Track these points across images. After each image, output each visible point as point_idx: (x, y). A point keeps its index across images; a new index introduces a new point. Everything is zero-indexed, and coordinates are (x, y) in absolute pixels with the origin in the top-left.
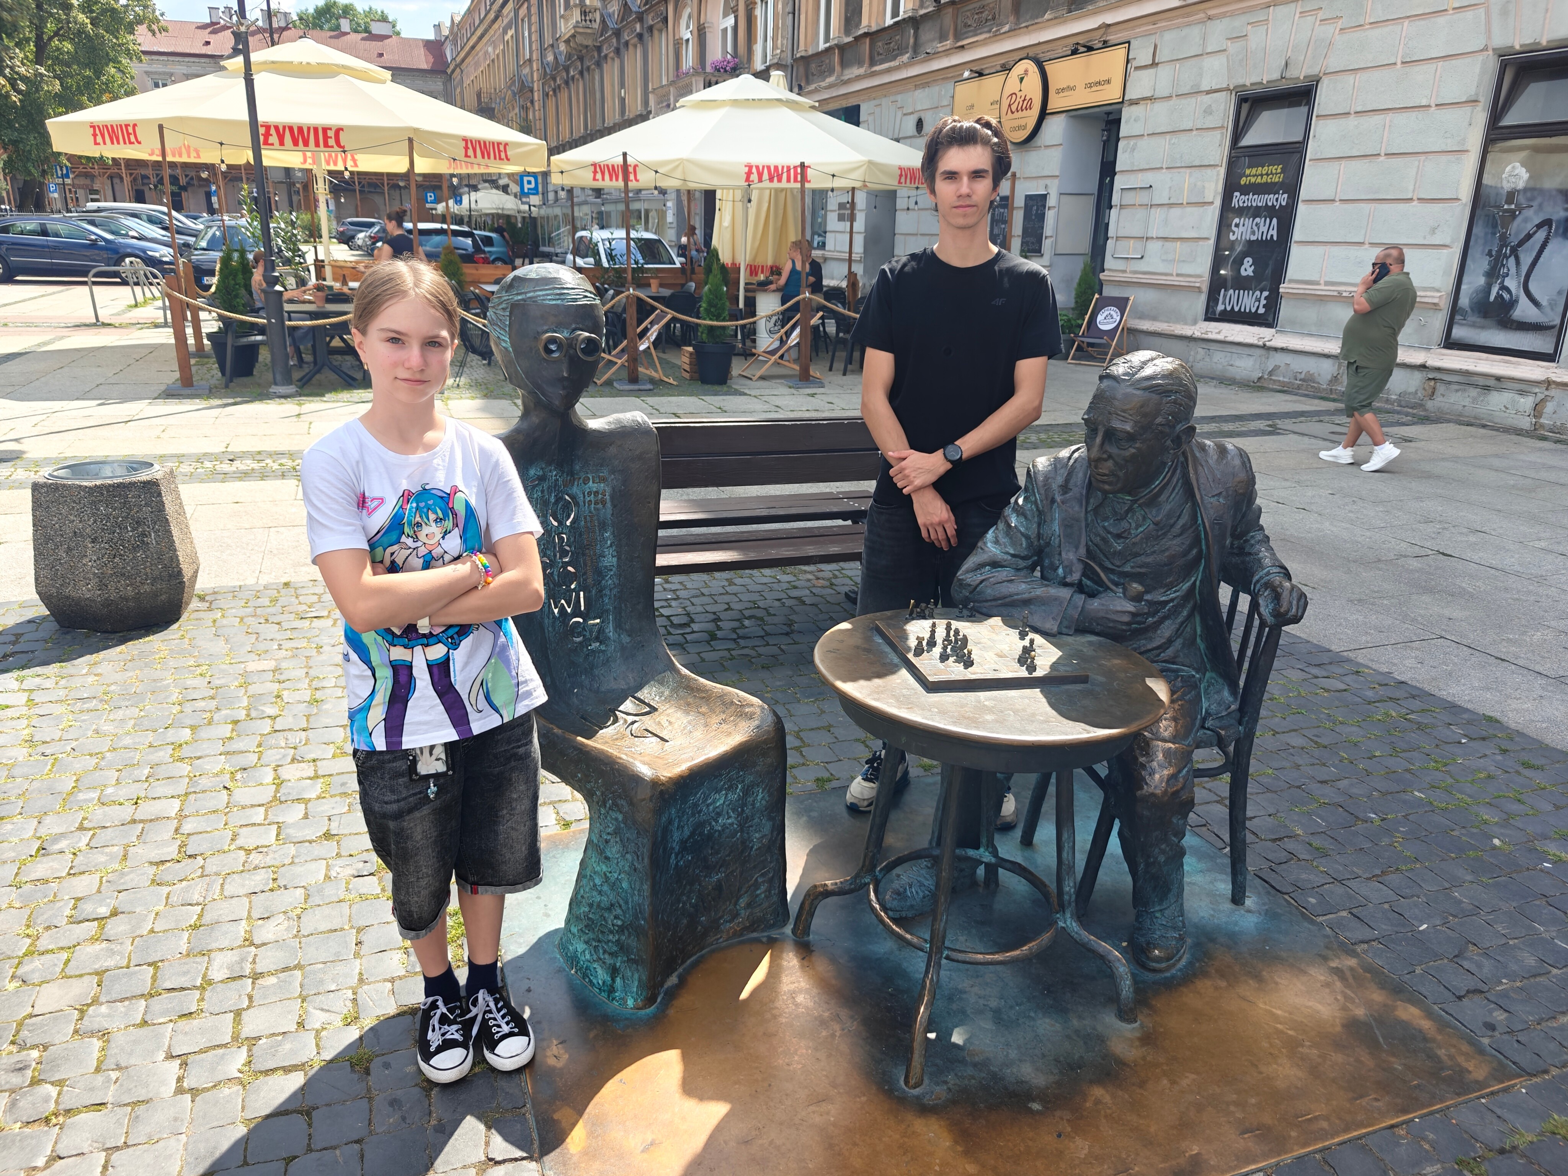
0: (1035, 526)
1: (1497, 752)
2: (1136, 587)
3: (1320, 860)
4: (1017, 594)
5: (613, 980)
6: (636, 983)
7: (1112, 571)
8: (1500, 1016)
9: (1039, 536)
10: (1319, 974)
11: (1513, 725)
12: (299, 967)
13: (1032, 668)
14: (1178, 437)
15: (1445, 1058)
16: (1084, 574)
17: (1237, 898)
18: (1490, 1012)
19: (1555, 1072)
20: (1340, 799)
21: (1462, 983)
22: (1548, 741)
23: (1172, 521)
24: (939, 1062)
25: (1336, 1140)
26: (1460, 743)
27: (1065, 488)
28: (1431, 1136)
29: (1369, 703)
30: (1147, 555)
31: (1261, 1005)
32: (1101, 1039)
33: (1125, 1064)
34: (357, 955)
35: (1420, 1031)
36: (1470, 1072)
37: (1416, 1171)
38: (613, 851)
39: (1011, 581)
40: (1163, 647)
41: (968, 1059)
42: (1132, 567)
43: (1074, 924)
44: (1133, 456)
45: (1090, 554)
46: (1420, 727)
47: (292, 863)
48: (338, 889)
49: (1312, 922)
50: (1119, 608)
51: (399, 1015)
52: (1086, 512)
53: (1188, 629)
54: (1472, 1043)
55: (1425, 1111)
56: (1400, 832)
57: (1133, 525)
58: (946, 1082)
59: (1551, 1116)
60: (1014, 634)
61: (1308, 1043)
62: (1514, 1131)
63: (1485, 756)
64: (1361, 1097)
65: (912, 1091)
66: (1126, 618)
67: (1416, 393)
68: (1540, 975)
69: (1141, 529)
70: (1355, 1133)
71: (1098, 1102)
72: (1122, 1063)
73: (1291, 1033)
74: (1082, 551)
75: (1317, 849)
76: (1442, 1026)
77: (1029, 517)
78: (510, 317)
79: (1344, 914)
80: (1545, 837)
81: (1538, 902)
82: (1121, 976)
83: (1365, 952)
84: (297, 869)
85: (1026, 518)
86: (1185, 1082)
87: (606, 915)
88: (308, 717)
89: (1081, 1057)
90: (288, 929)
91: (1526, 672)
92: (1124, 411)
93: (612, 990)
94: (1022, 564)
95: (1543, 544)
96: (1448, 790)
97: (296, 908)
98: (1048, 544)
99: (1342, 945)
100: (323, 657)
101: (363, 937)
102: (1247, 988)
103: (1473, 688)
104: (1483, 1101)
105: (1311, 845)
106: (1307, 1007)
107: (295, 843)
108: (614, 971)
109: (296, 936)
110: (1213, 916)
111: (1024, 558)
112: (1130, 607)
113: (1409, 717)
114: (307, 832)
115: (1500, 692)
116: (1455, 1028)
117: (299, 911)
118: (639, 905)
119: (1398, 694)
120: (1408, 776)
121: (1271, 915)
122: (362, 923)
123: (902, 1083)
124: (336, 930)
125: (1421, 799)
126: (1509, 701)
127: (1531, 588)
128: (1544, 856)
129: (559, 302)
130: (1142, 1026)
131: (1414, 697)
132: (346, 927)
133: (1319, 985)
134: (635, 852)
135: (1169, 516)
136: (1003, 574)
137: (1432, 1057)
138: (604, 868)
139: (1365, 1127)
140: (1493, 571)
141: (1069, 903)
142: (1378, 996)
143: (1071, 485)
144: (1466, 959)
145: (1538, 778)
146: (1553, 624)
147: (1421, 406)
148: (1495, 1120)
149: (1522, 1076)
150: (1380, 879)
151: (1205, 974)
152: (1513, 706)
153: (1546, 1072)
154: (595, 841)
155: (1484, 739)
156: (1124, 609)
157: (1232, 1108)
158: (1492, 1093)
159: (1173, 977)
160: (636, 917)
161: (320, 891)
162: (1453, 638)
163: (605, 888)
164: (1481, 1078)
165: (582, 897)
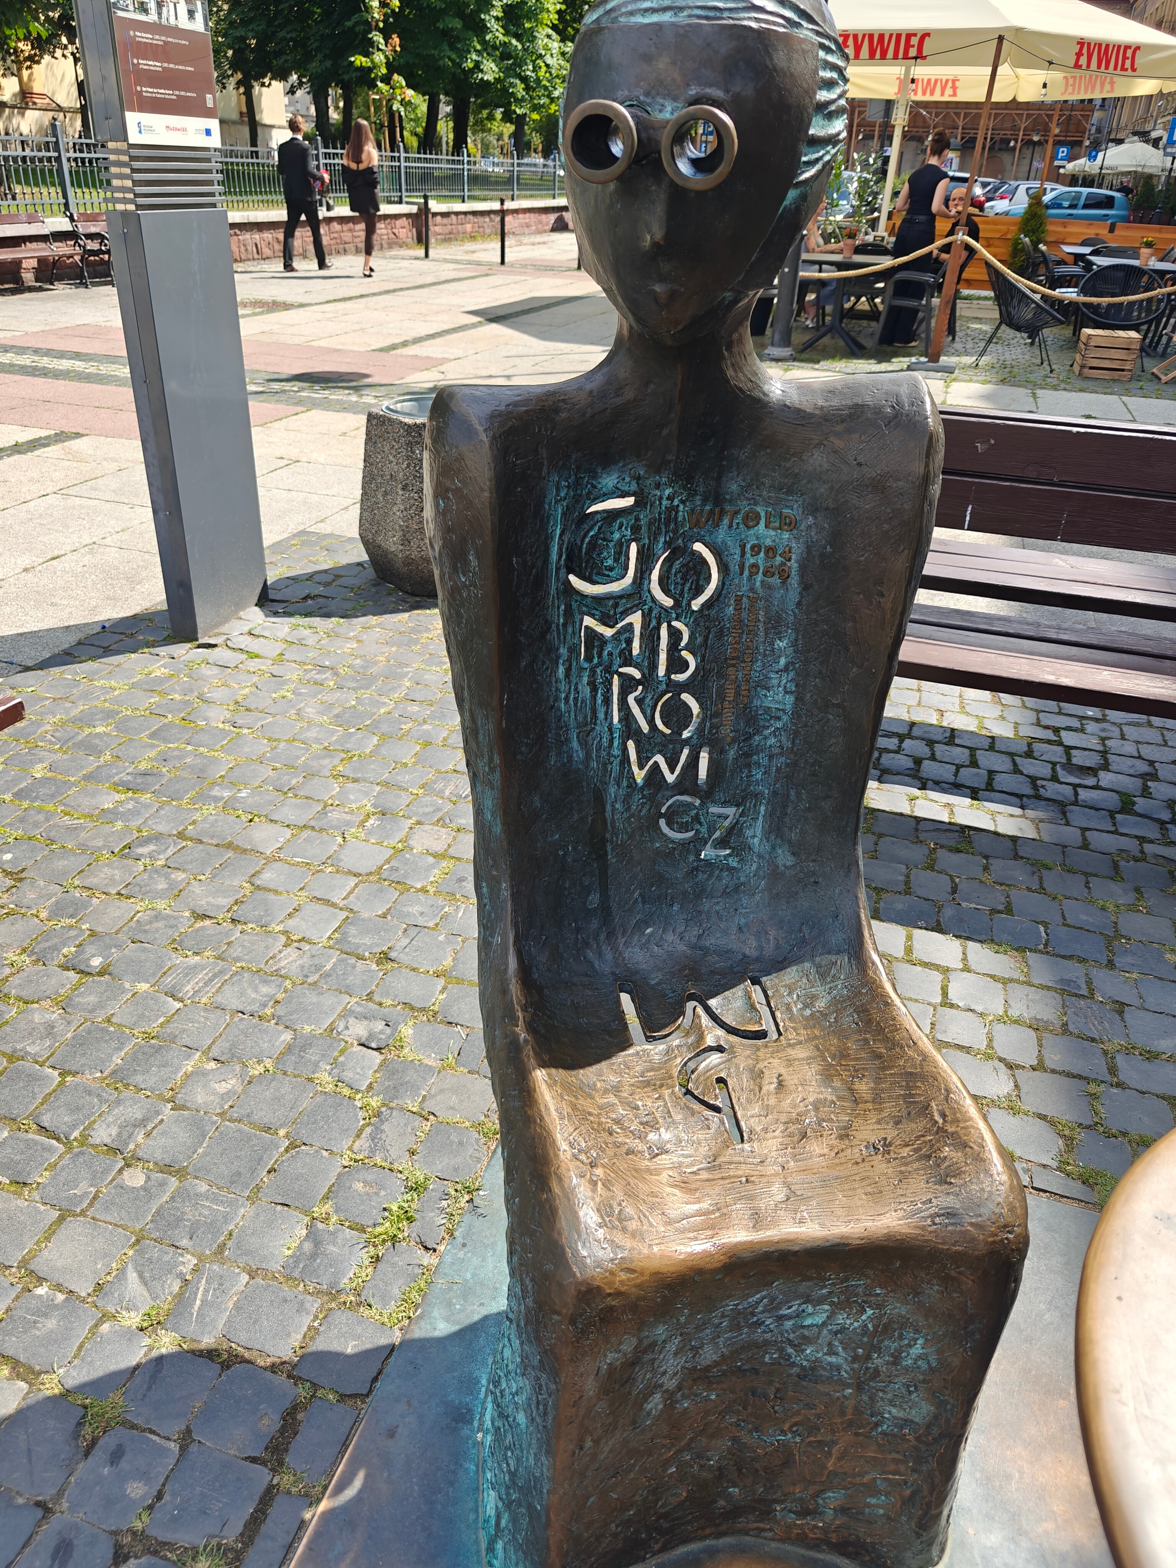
12: (183, 1173)
47: (315, 983)
48: (324, 1056)
84: (311, 998)
90: (226, 1095)
101: (286, 1163)
107: (343, 952)
109: (222, 1114)
114: (367, 941)
117: (259, 1070)
122: (303, 1135)
132: (282, 1132)
161: (304, 1049)
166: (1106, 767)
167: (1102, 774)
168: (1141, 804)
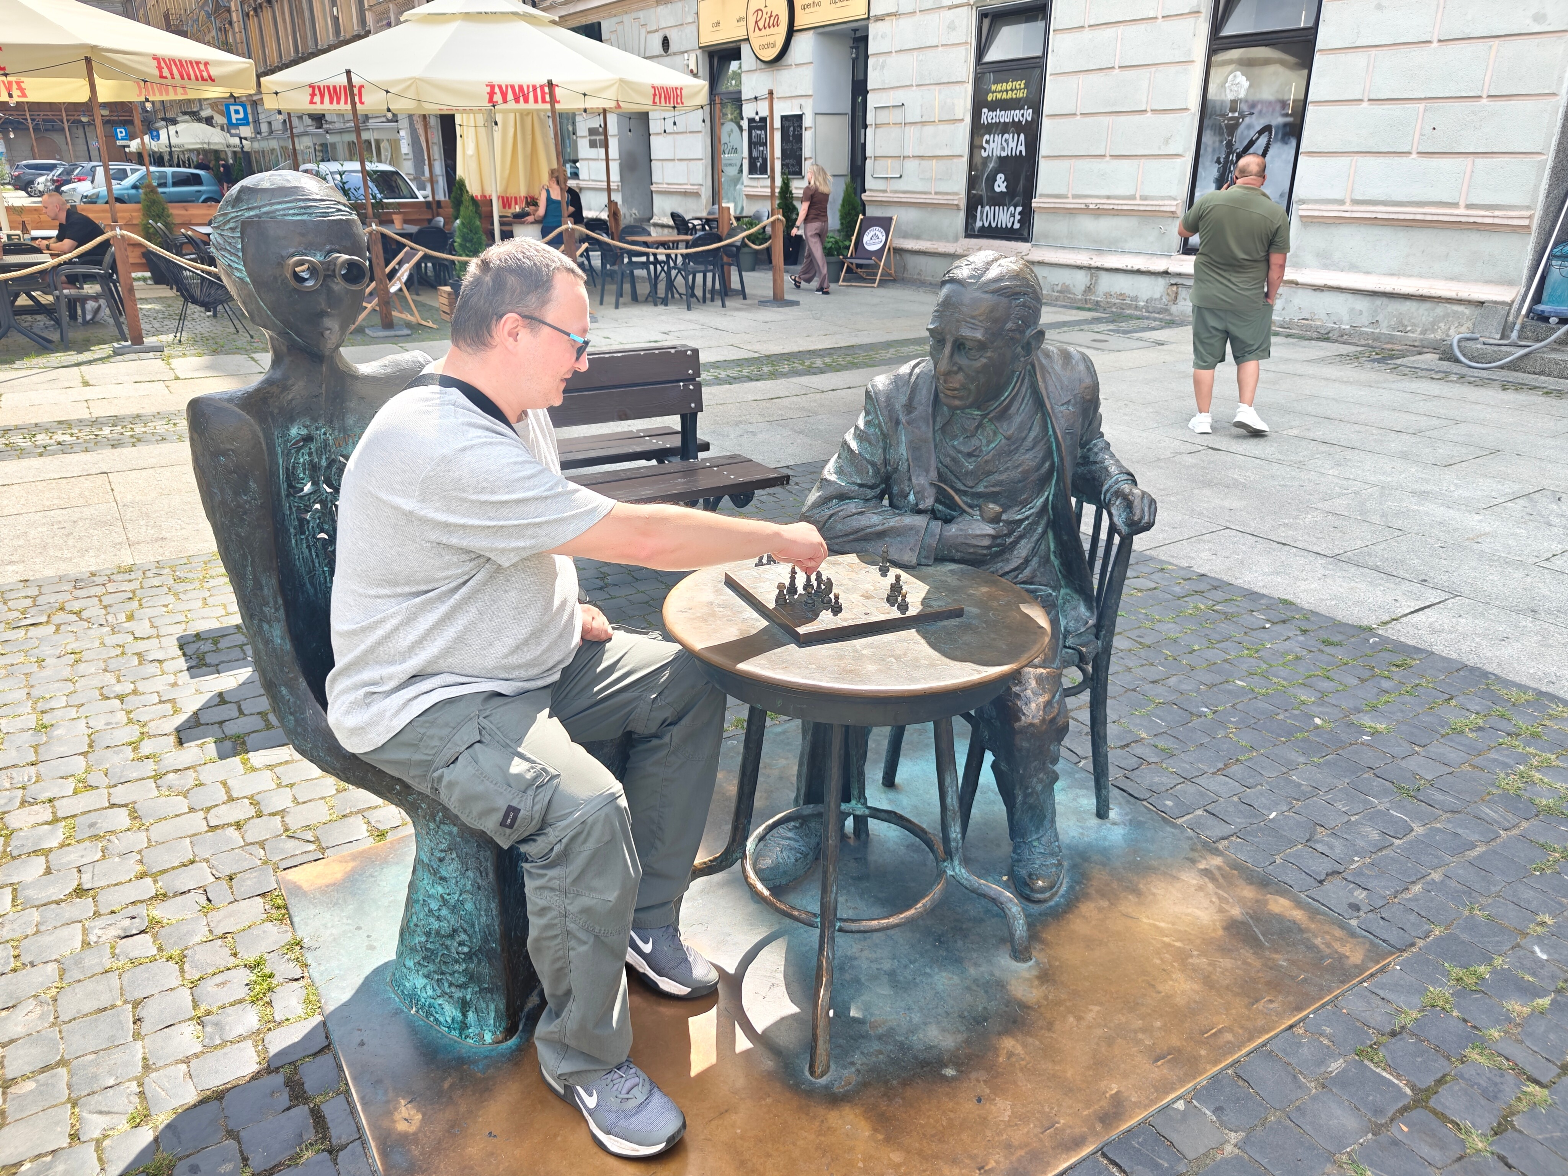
0: (880, 451)
1: (1298, 633)
2: (994, 507)
3: (1168, 761)
4: (870, 527)
5: (464, 1015)
6: (493, 1015)
7: (965, 493)
8: (1360, 895)
9: (886, 462)
10: (1190, 878)
11: (1306, 606)
12: (62, 1063)
13: (903, 607)
14: (1028, 344)
15: (1322, 947)
16: (937, 500)
17: (1102, 813)
18: (1351, 892)
19: (1420, 943)
20: (1172, 698)
21: (1321, 867)
22: (1339, 618)
23: (1024, 435)
24: (841, 1041)
25: (1244, 1051)
26: (1264, 628)
27: (909, 407)
28: (1328, 1030)
29: (1179, 598)
30: (1001, 473)
31: (1145, 920)
32: (1001, 985)
33: (1028, 1007)
34: (137, 1036)
35: (1294, 923)
36: (1347, 957)
37: (1323, 1070)
38: (450, 869)
39: (862, 513)
40: (1019, 569)
41: (871, 1032)
42: (986, 487)
43: (963, 871)
44: (985, 366)
45: (941, 477)
46: (1227, 616)
47: (37, 932)
48: (101, 957)
49: (1175, 826)
50: (978, 532)
51: (201, 1102)
52: (934, 432)
53: (1043, 547)
54: (1343, 926)
55: (1317, 1005)
56: (1232, 722)
57: (984, 441)
58: (853, 1064)
59: (1427, 989)
60: (874, 570)
61: (1195, 953)
62: (1399, 1011)
63: (1289, 638)
64: (1257, 1001)
65: (819, 1081)
66: (986, 542)
67: (1161, 298)
68: (1385, 848)
69: (993, 445)
70: (1260, 1041)
71: (1010, 1055)
72: (1024, 1006)
73: (1178, 944)
74: (933, 474)
75: (1163, 750)
76: (1313, 913)
77: (874, 442)
78: (242, 238)
79: (1200, 812)
80: (1359, 711)
81: (1366, 776)
82: (1014, 917)
83: (1227, 848)
84: (45, 939)
85: (870, 443)
86: (1090, 1016)
87: (448, 942)
88: (36, 748)
89: (985, 1008)
90: (42, 1017)
91: (1306, 553)
92: (973, 317)
93: (464, 1026)
94: (870, 493)
95: (1295, 432)
96: (1265, 676)
97: (49, 988)
98: (896, 470)
99: (1205, 844)
100: (47, 672)
101: (142, 1012)
102: (1129, 904)
103: (1265, 574)
104: (1365, 984)
105: (1156, 747)
106: (1187, 915)
107: (38, 907)
108: (464, 1006)
109: (53, 1025)
110: (1082, 834)
111: (871, 487)
112: (989, 529)
113: (1216, 608)
114: (52, 890)
115: (1289, 575)
116: (1324, 914)
117: (54, 991)
118: (488, 926)
119: (1203, 586)
120: (1227, 666)
121: (1135, 824)
122: (138, 995)
123: (807, 1073)
124: (105, 1009)
125: (1243, 687)
126: (1298, 583)
127: (1293, 473)
128: (1360, 729)
129: (305, 217)
130: (1038, 963)
131: (1215, 588)
133: (1193, 889)
134: (478, 869)
135: (1020, 428)
136: (852, 507)
137: (1311, 947)
138: (440, 890)
139: (1267, 1032)
140: (1258, 461)
141: (957, 849)
142: (1249, 892)
143: (915, 404)
144: (1317, 842)
145: (1340, 654)
146: (1320, 505)
147: (1166, 310)
148: (1381, 1003)
149: (1392, 954)
150: (1224, 772)
151: (1086, 896)
152: (1302, 588)
153: (1413, 945)
154: (426, 860)
155: (1284, 622)
156: (984, 532)
157: (1140, 1036)
158: (1371, 976)
159: (1058, 905)
160: (485, 940)
161: (78, 962)
162: (1237, 528)
163: (444, 912)
164: (1358, 962)
165: (416, 925)
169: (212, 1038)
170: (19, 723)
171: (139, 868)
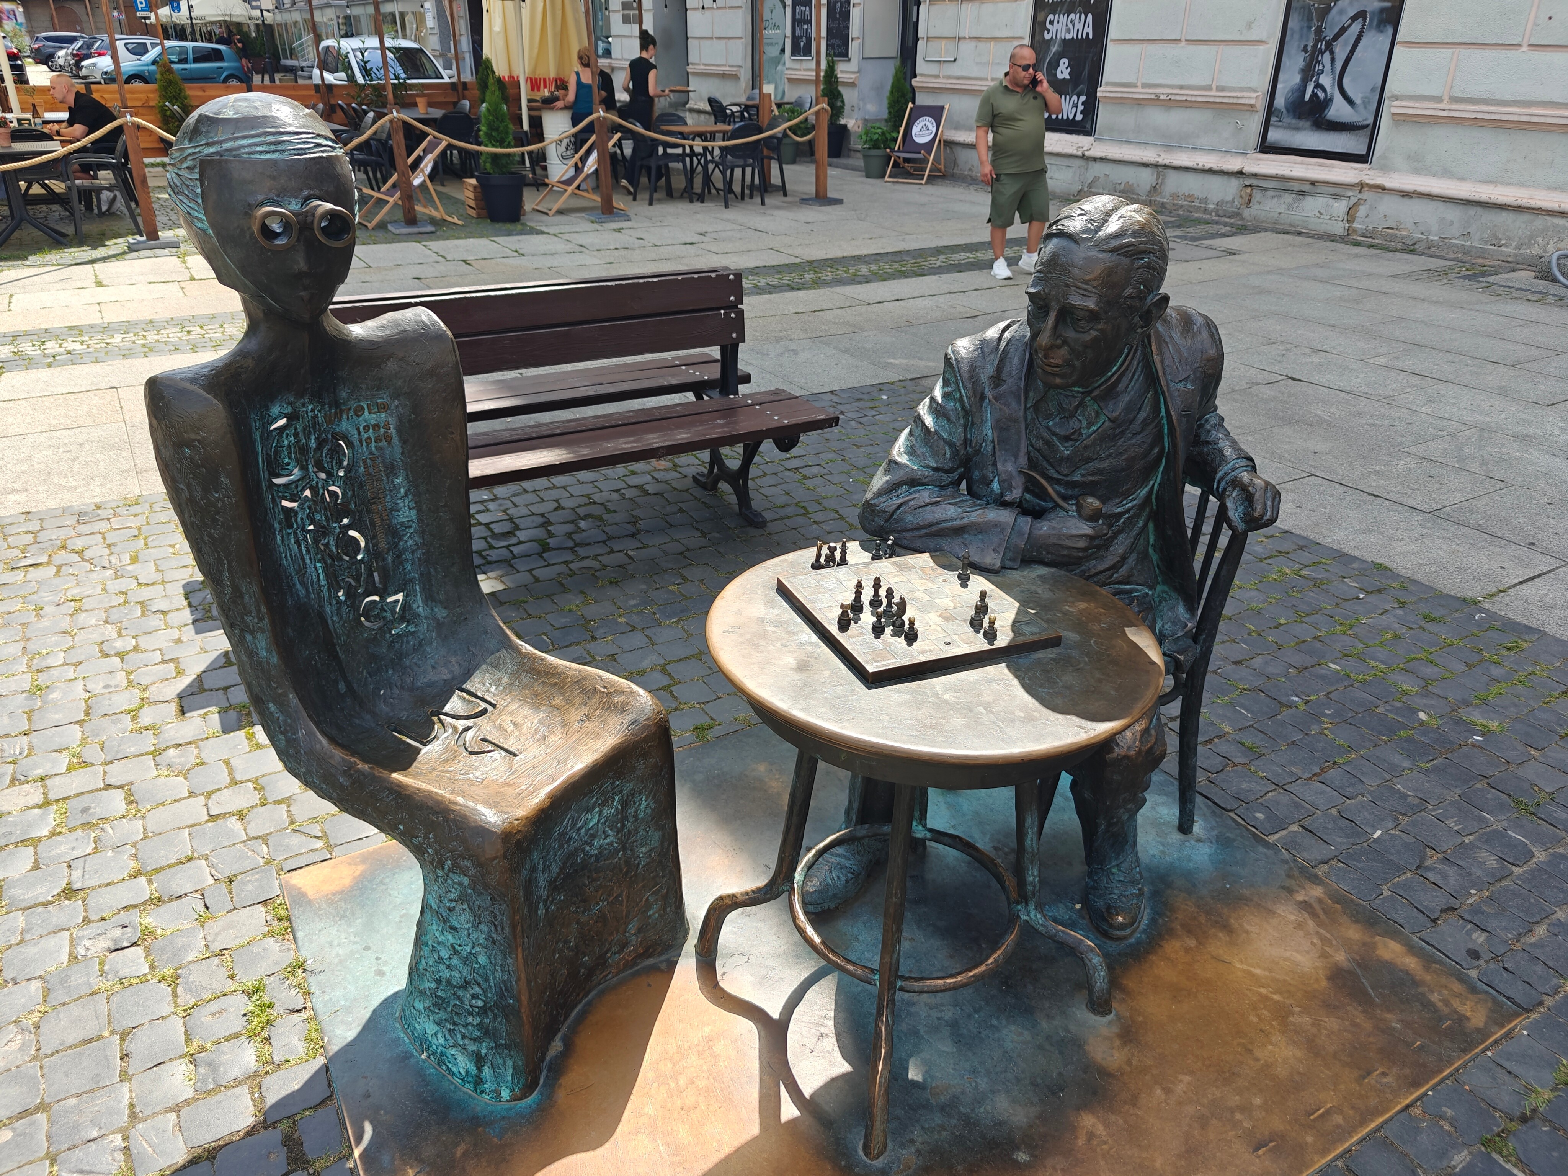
0: (960, 430)
1: (1396, 605)
3: (1256, 763)
4: (947, 521)
5: (479, 1069)
6: (510, 1071)
7: (1058, 482)
8: (1480, 938)
9: (966, 442)
10: (1287, 913)
11: (1403, 572)
12: (43, 1107)
13: (991, 635)
14: (1149, 311)
15: (1440, 1004)
16: (1026, 490)
17: (1185, 827)
18: (1468, 934)
19: (1549, 1002)
20: (1258, 683)
21: (1434, 901)
22: (1440, 587)
23: (1131, 416)
24: (899, 1112)
25: (1356, 1138)
26: (1358, 598)
27: (997, 379)
28: (1449, 1112)
29: (1261, 560)
30: (1102, 460)
31: (1238, 965)
32: (1078, 1044)
33: (1110, 1075)
34: (125, 1076)
35: (1407, 973)
36: (1468, 1019)
37: (1445, 1163)
38: (462, 919)
39: (936, 503)
40: (1115, 567)
41: (932, 1101)
42: (1083, 475)
43: (1039, 916)
44: (1095, 340)
45: (1032, 464)
46: (1316, 583)
47: (22, 941)
48: (88, 975)
49: (1267, 845)
50: (1074, 532)
51: (193, 1162)
52: (1026, 409)
53: (1142, 541)
54: (1463, 979)
55: (1436, 1080)
56: (1326, 715)
57: (1084, 423)
58: (912, 1141)
59: (1559, 1062)
60: (952, 577)
61: (1297, 1009)
62: (1529, 1090)
63: (1386, 611)
64: (1369, 1073)
65: (875, 1162)
66: (1081, 544)
67: (1233, 201)
68: (1503, 878)
69: (1094, 428)
70: (1373, 1125)
71: (1091, 1136)
72: (1104, 1073)
73: (1276, 997)
74: (1023, 460)
75: (1250, 749)
76: (1428, 961)
77: (953, 419)
78: (201, 180)
79: (1295, 828)
80: (1468, 704)
81: (1479, 786)
82: (1095, 968)
83: (1327, 875)
84: (30, 951)
85: (949, 420)
86: (1180, 1088)
87: (461, 993)
88: (30, 713)
89: (1060, 1074)
90: (23, 1048)
91: (1400, 508)
92: (1086, 282)
93: (478, 1081)
94: (946, 478)
95: (1382, 361)
96: (1360, 658)
97: (31, 1012)
98: (978, 452)
99: (1302, 869)
100: (46, 623)
101: (131, 1046)
102: (1219, 943)
103: (1355, 532)
104: (1489, 1054)
105: (1243, 744)
106: (1285, 960)
107: (23, 910)
108: (479, 1060)
109: (34, 1058)
110: (1163, 852)
111: (948, 471)
112: (1086, 529)
113: (1304, 572)
114: (39, 890)
115: (1382, 533)
116: (1440, 962)
117: (35, 1017)
118: (504, 982)
119: (1287, 546)
120: (1318, 645)
121: (1223, 842)
122: (127, 1024)
123: (861, 1152)
124: (91, 1040)
125: (1337, 672)
126: (1394, 544)
127: (1383, 410)
128: (1470, 728)
129: (276, 156)
130: (1118, 1017)
131: (1301, 548)
132: (106, 1034)
133: (1291, 927)
134: (491, 922)
135: (1128, 408)
136: (924, 495)
137: (1428, 1005)
138: (452, 940)
139: (1382, 1114)
140: (1343, 395)
141: (1033, 893)
142: (1354, 933)
143: (1004, 376)
144: (1428, 869)
145: (1444, 633)
146: (1413, 449)
147: (1238, 215)
148: (1507, 1078)
149: (1518, 1015)
150: (1321, 778)
151: (1171, 933)
152: (1398, 550)
153: (1541, 1003)
154: (435, 906)
155: (1379, 591)
156: (1081, 532)
157: (1238, 1116)
158: (1496, 1042)
159: (1139, 943)
160: (501, 995)
161: (64, 981)
162: (1323, 475)
163: (455, 961)
164: (1481, 1025)
165: (425, 970)
166: (517, 528)
167: (518, 533)
168: (552, 542)
169: (204, 1081)
170: (13, 684)
171: (133, 864)
